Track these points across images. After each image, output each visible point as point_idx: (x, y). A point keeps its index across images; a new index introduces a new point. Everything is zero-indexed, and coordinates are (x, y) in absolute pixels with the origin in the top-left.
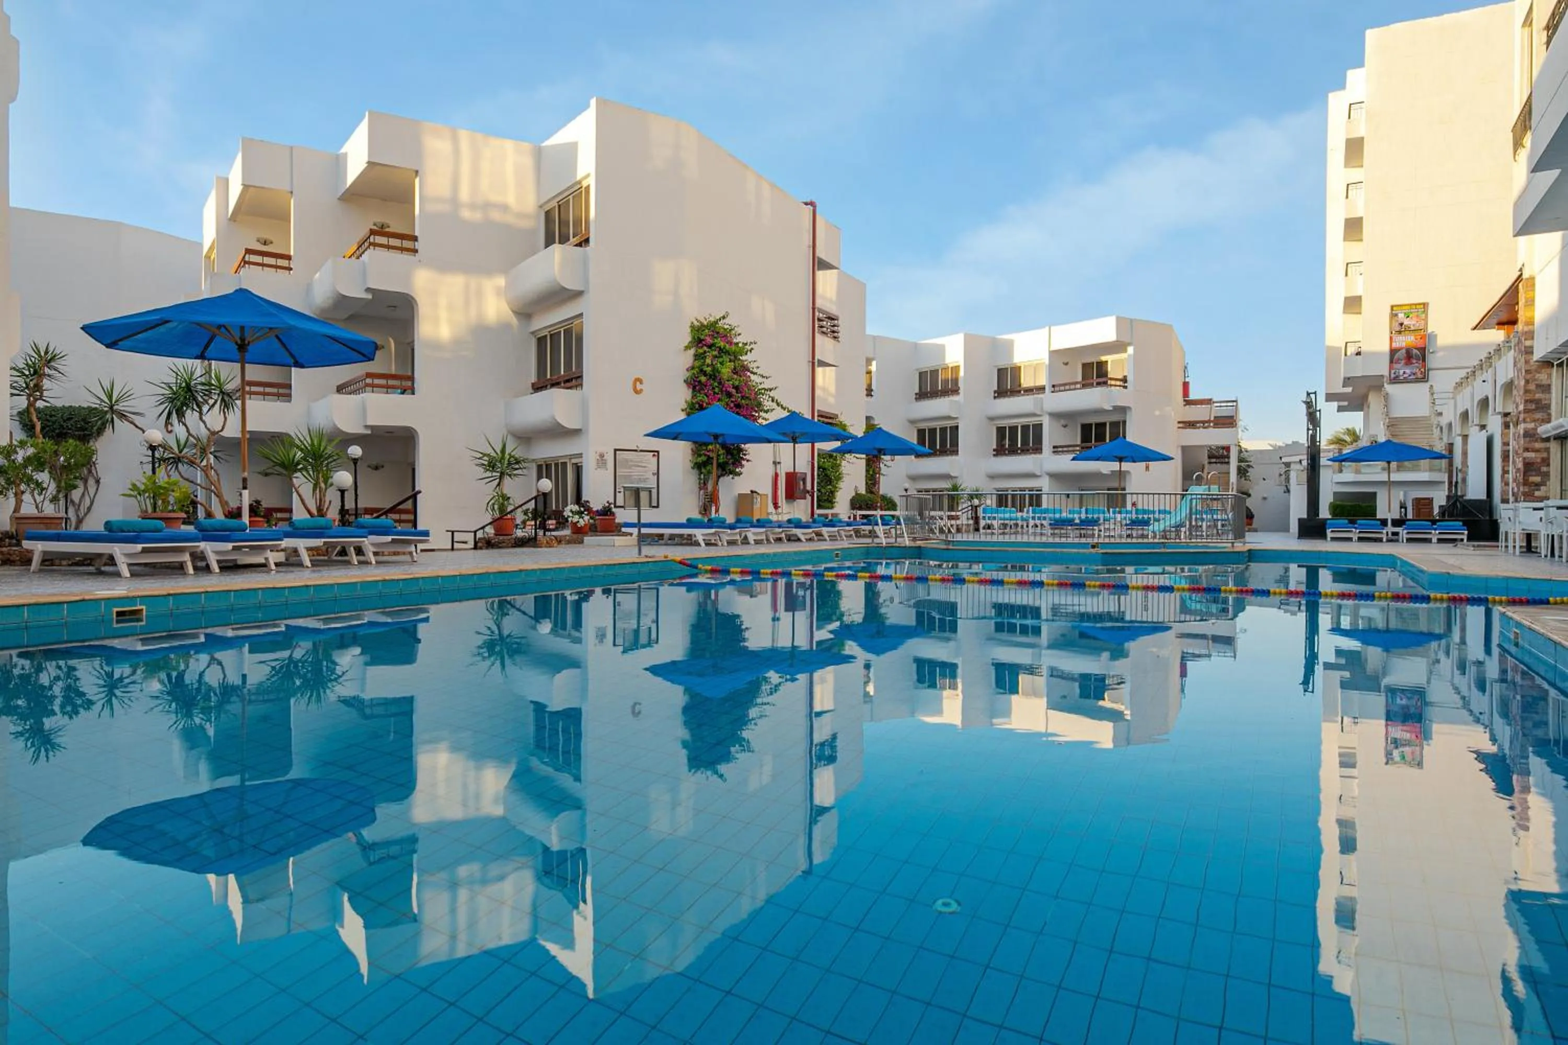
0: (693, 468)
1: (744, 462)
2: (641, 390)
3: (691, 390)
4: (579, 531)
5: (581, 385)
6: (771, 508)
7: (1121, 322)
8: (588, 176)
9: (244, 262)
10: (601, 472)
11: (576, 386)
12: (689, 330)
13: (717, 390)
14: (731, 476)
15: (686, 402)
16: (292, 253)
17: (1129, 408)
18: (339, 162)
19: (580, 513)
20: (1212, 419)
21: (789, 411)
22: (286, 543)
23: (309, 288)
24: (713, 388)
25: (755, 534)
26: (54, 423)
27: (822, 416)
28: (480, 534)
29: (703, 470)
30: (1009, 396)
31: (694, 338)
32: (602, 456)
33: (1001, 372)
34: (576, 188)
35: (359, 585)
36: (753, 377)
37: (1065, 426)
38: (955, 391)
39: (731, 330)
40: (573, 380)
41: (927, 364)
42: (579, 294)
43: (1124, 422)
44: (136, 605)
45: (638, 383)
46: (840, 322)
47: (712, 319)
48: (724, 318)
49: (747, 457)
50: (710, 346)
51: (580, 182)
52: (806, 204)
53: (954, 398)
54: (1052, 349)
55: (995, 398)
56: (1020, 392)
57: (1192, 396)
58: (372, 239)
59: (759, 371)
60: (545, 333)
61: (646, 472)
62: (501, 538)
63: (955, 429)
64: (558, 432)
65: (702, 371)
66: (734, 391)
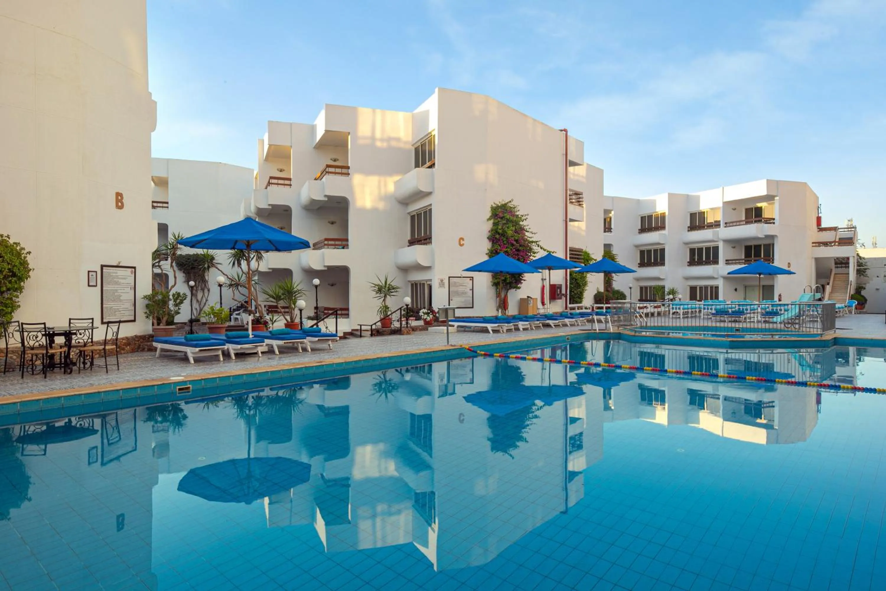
0: (493, 286)
1: (522, 281)
2: (463, 244)
3: (491, 243)
4: (428, 324)
5: (431, 242)
6: (540, 305)
7: (769, 183)
8: (434, 130)
9: (269, 184)
10: (442, 289)
11: (429, 243)
12: (490, 209)
13: (505, 242)
14: (515, 289)
15: (488, 250)
16: (292, 177)
17: (776, 236)
18: (313, 128)
19: (428, 314)
20: (837, 240)
21: (547, 251)
22: (267, 341)
23: (299, 195)
24: (503, 241)
25: (523, 325)
26: (190, 262)
27: (572, 251)
28: (374, 327)
29: (498, 287)
30: (698, 230)
31: (492, 214)
32: (442, 281)
33: (693, 216)
34: (429, 136)
35: (293, 370)
36: (527, 234)
37: (734, 247)
38: (663, 228)
39: (514, 208)
40: (426, 240)
41: (646, 212)
42: (429, 194)
43: (773, 245)
44: (187, 385)
45: (461, 241)
46: (584, 196)
47: (503, 203)
48: (510, 202)
49: (524, 278)
50: (502, 218)
51: (430, 133)
52: (561, 131)
53: (663, 232)
54: (724, 201)
55: (688, 231)
56: (704, 227)
57: (824, 225)
58: (327, 170)
59: (530, 230)
60: (414, 213)
61: (466, 289)
62: (384, 329)
63: (663, 251)
64: (419, 268)
65: (497, 232)
66: (515, 243)
